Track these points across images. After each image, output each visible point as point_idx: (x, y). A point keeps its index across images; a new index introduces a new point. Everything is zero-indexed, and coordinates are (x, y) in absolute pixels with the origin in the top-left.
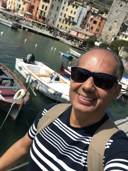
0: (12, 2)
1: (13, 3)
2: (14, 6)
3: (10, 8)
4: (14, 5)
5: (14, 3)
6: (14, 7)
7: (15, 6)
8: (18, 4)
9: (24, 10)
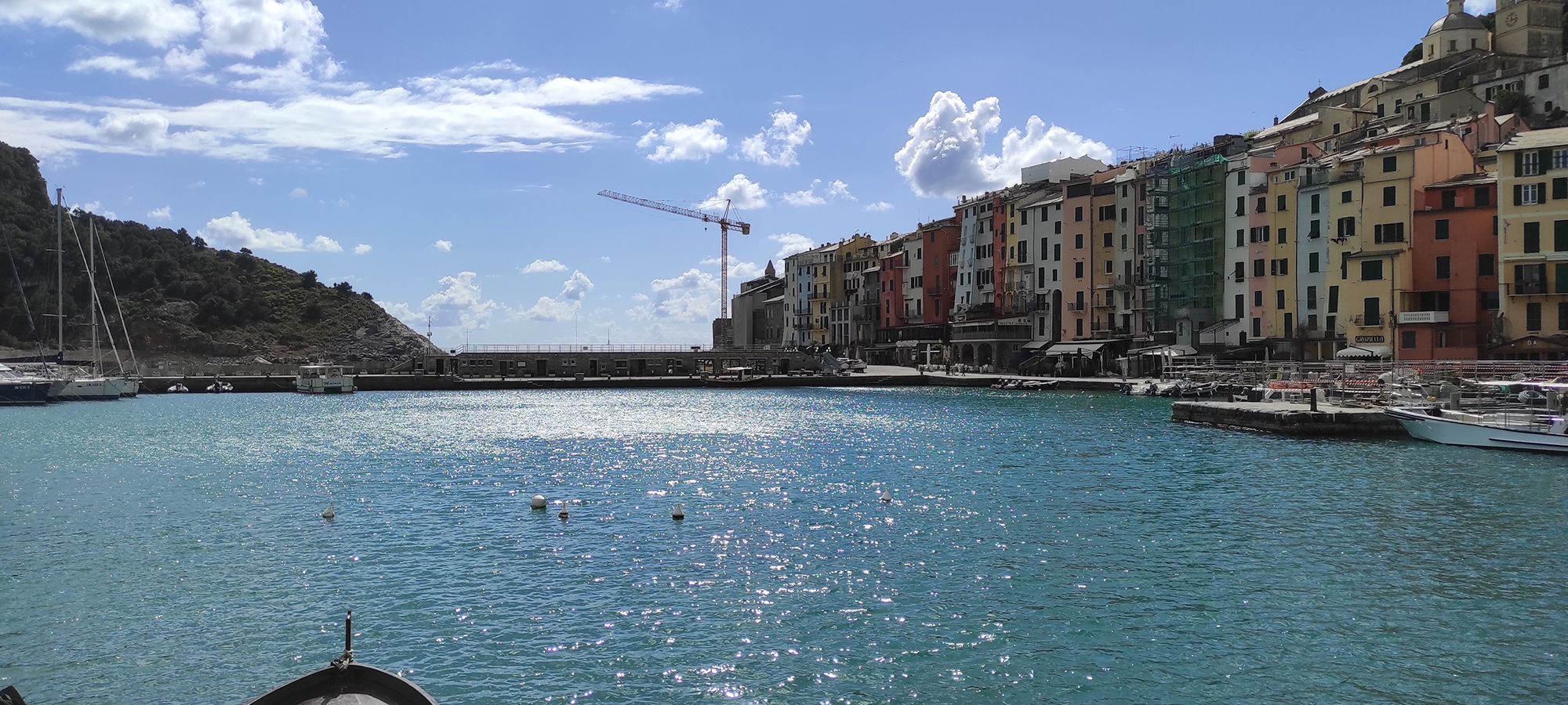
0: (1258, 298)
1: (1269, 299)
2: (1282, 312)
3: (1257, 333)
4: (1281, 305)
5: (1281, 294)
6: (1288, 316)
7: (1289, 307)
8: (1312, 291)
9: (1384, 308)
